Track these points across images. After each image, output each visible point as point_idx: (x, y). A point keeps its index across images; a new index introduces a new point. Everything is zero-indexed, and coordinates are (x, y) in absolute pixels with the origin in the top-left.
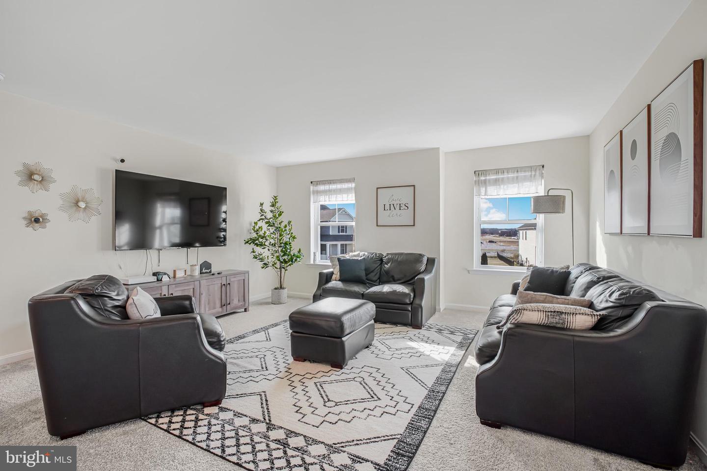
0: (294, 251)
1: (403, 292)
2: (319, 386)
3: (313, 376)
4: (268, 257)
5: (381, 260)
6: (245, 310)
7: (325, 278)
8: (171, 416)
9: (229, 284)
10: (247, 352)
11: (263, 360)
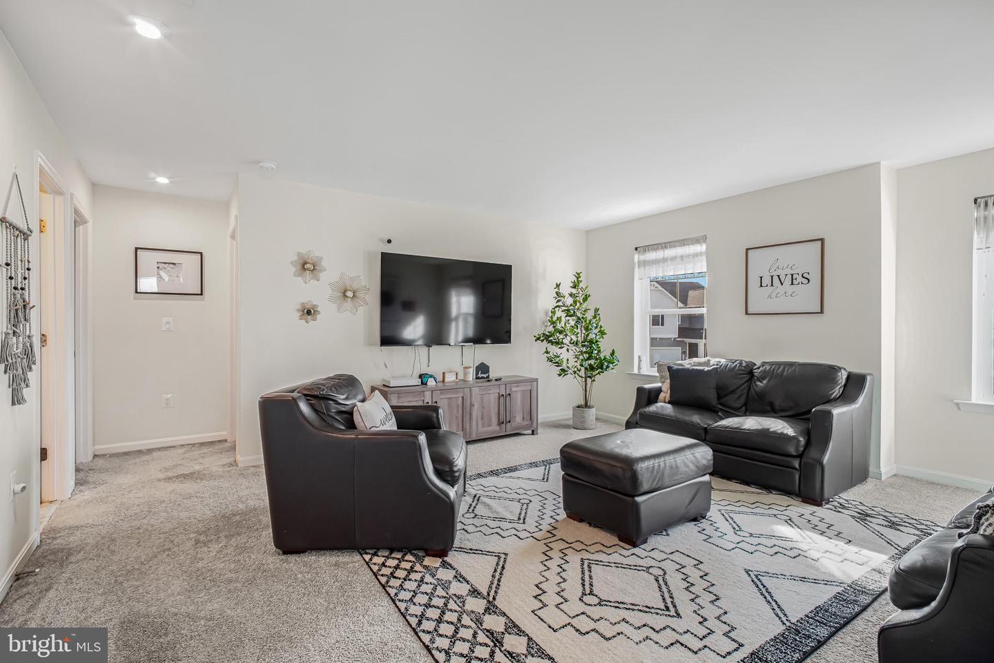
0: (605, 353)
1: (782, 433)
2: (586, 567)
3: (584, 547)
4: (568, 360)
5: (751, 373)
6: (533, 434)
7: (649, 397)
8: (387, 557)
9: (509, 394)
10: (509, 491)
11: (525, 506)
